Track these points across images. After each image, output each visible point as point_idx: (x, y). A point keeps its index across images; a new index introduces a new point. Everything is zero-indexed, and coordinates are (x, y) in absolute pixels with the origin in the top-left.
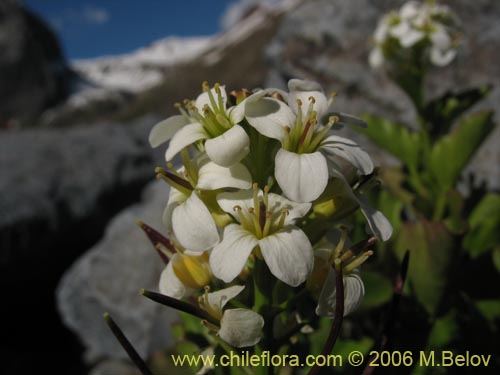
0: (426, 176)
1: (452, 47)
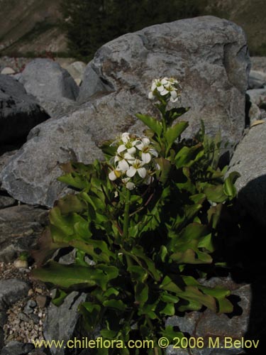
1: (177, 96)
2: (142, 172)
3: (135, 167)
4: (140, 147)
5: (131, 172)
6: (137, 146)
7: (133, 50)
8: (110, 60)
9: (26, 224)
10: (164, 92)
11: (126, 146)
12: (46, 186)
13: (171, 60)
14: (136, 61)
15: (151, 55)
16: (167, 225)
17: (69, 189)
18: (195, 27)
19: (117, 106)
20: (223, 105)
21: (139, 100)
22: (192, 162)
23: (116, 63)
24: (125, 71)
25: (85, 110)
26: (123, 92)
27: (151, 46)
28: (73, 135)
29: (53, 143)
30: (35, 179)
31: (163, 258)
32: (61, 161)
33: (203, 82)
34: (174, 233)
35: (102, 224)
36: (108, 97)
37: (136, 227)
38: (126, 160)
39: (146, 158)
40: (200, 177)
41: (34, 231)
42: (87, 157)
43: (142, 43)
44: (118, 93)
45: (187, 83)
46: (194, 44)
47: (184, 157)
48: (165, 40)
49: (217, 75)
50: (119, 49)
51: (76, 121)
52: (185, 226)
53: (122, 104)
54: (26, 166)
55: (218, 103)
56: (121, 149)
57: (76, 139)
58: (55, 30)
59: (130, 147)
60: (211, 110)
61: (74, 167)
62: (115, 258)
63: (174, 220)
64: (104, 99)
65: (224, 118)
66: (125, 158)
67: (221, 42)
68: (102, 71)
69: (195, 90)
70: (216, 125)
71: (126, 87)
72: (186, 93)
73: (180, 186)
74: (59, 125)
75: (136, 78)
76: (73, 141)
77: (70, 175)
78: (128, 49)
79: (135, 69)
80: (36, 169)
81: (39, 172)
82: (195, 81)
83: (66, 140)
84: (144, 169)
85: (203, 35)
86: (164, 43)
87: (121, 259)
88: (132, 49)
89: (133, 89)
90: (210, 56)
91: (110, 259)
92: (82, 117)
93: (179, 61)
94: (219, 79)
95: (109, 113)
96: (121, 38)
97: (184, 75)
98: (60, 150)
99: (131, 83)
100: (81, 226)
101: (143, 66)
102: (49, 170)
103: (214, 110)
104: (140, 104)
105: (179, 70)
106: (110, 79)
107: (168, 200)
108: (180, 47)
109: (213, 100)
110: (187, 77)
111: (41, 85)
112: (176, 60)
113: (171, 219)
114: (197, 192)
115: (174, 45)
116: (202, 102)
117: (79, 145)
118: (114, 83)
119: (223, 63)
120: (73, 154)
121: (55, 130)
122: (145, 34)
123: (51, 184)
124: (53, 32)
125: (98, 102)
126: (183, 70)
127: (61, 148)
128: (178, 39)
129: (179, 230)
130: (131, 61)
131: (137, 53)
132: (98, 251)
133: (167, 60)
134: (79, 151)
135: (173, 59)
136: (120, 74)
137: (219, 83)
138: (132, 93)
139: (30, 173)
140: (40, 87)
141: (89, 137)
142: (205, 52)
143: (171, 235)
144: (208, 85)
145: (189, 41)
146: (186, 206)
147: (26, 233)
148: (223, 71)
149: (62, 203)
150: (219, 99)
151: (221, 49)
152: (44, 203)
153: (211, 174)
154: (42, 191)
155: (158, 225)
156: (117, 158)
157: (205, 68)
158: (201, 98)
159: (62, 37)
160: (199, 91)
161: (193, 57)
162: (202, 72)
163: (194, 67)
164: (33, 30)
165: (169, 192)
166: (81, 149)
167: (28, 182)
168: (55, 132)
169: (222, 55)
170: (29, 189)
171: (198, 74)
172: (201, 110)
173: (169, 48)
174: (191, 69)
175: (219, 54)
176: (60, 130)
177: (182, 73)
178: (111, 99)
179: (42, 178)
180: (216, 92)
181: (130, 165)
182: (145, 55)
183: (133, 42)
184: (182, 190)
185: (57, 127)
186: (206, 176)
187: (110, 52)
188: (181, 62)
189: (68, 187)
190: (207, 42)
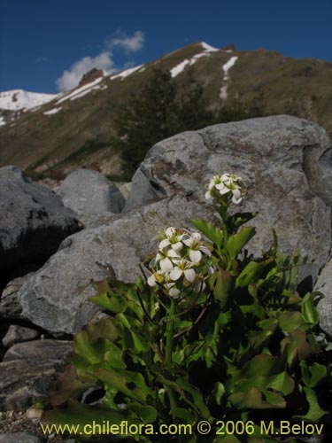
0: (224, 251)
1: (241, 196)
2: (190, 274)
3: (180, 268)
4: (188, 242)
5: (176, 274)
6: (184, 241)
7: (191, 150)
8: (163, 161)
9: (47, 362)
10: (224, 191)
11: (170, 241)
12: (74, 309)
13: (238, 163)
14: (194, 162)
15: (213, 156)
16: (226, 358)
17: (104, 315)
18: (267, 127)
19: (169, 215)
20: (302, 218)
21: (198, 208)
22: (261, 281)
23: (170, 164)
24: (180, 174)
25: (129, 218)
26: (177, 199)
27: (214, 147)
28: (113, 247)
29: (88, 256)
30: (61, 299)
31: (218, 400)
32: (96, 279)
33: (277, 189)
34: (235, 368)
35: (141, 355)
36: (158, 203)
37: (182, 352)
38: (170, 258)
39: (196, 256)
40: (272, 302)
41: (57, 371)
42: (128, 275)
43: (202, 142)
44: (171, 199)
45: (257, 190)
46: (267, 145)
47: (251, 274)
48: (231, 140)
49: (295, 181)
50: (174, 148)
51: (118, 231)
52: (250, 359)
53: (176, 213)
54: (51, 282)
55: (297, 216)
56: (164, 244)
57: (117, 253)
58: (109, 149)
59: (175, 243)
60: (288, 224)
61: (111, 286)
62: (155, 397)
63: (235, 351)
64: (154, 206)
65: (304, 234)
66: (169, 255)
67: (299, 144)
68: (153, 174)
69: (268, 199)
70: (294, 242)
71: (181, 193)
72: (256, 202)
73: (245, 309)
74: (97, 235)
75: (194, 182)
76: (112, 255)
77: (106, 295)
78: (185, 149)
79: (194, 171)
80: (63, 287)
81: (67, 290)
82: (267, 187)
83: (104, 254)
84: (192, 270)
85: (278, 136)
86: (230, 143)
87: (162, 398)
88: (191, 148)
89: (190, 196)
90: (286, 160)
91: (147, 398)
92: (126, 226)
93: (248, 164)
94: (298, 187)
95: (159, 223)
96: (177, 136)
97: (254, 180)
98: (96, 266)
99: (188, 188)
100: (112, 355)
101: (203, 169)
102: (80, 289)
103: (291, 224)
104: (198, 214)
105: (248, 174)
106: (162, 183)
107: (229, 328)
108: (249, 149)
109: (290, 212)
110: (257, 183)
111: (82, 199)
112: (244, 163)
113: (232, 350)
114: (267, 317)
115: (241, 146)
116: (276, 214)
117: (119, 260)
118: (167, 188)
119: (303, 169)
120: (112, 270)
121: (90, 240)
122: (207, 132)
123: (80, 306)
124: (105, 152)
125: (146, 209)
126: (253, 175)
127: (97, 263)
128: (246, 139)
129: (242, 364)
130: (189, 162)
131: (196, 154)
132: (131, 386)
133: (232, 162)
134: (120, 268)
135: (240, 161)
136: (174, 178)
137: (298, 191)
138: (188, 200)
139: (56, 291)
140: (80, 202)
141: (133, 251)
142: (280, 155)
143: (232, 371)
144: (284, 193)
145: (260, 142)
146: (251, 332)
147: (46, 373)
148: (302, 177)
149: (92, 328)
150: (298, 211)
151: (300, 153)
152: (70, 330)
153: (287, 298)
154: (69, 315)
155: (215, 360)
156: (158, 257)
157: (280, 173)
158: (274, 208)
159: (116, 158)
160: (273, 200)
161: (265, 160)
162: (276, 178)
163: (266, 172)
164: (83, 150)
165: (230, 317)
166: (122, 265)
167: (53, 303)
168: (91, 243)
169: (301, 159)
170: (53, 312)
171: (272, 180)
172: (275, 223)
173: (235, 149)
174: (263, 174)
175: (298, 157)
176: (98, 241)
177: (251, 178)
178: (162, 207)
179: (70, 299)
180: (294, 201)
181: (174, 265)
182: (207, 157)
183: (192, 141)
184: (247, 314)
185: (93, 236)
186: (280, 301)
187: (163, 152)
188: (250, 166)
189: (103, 312)
190: (282, 143)
